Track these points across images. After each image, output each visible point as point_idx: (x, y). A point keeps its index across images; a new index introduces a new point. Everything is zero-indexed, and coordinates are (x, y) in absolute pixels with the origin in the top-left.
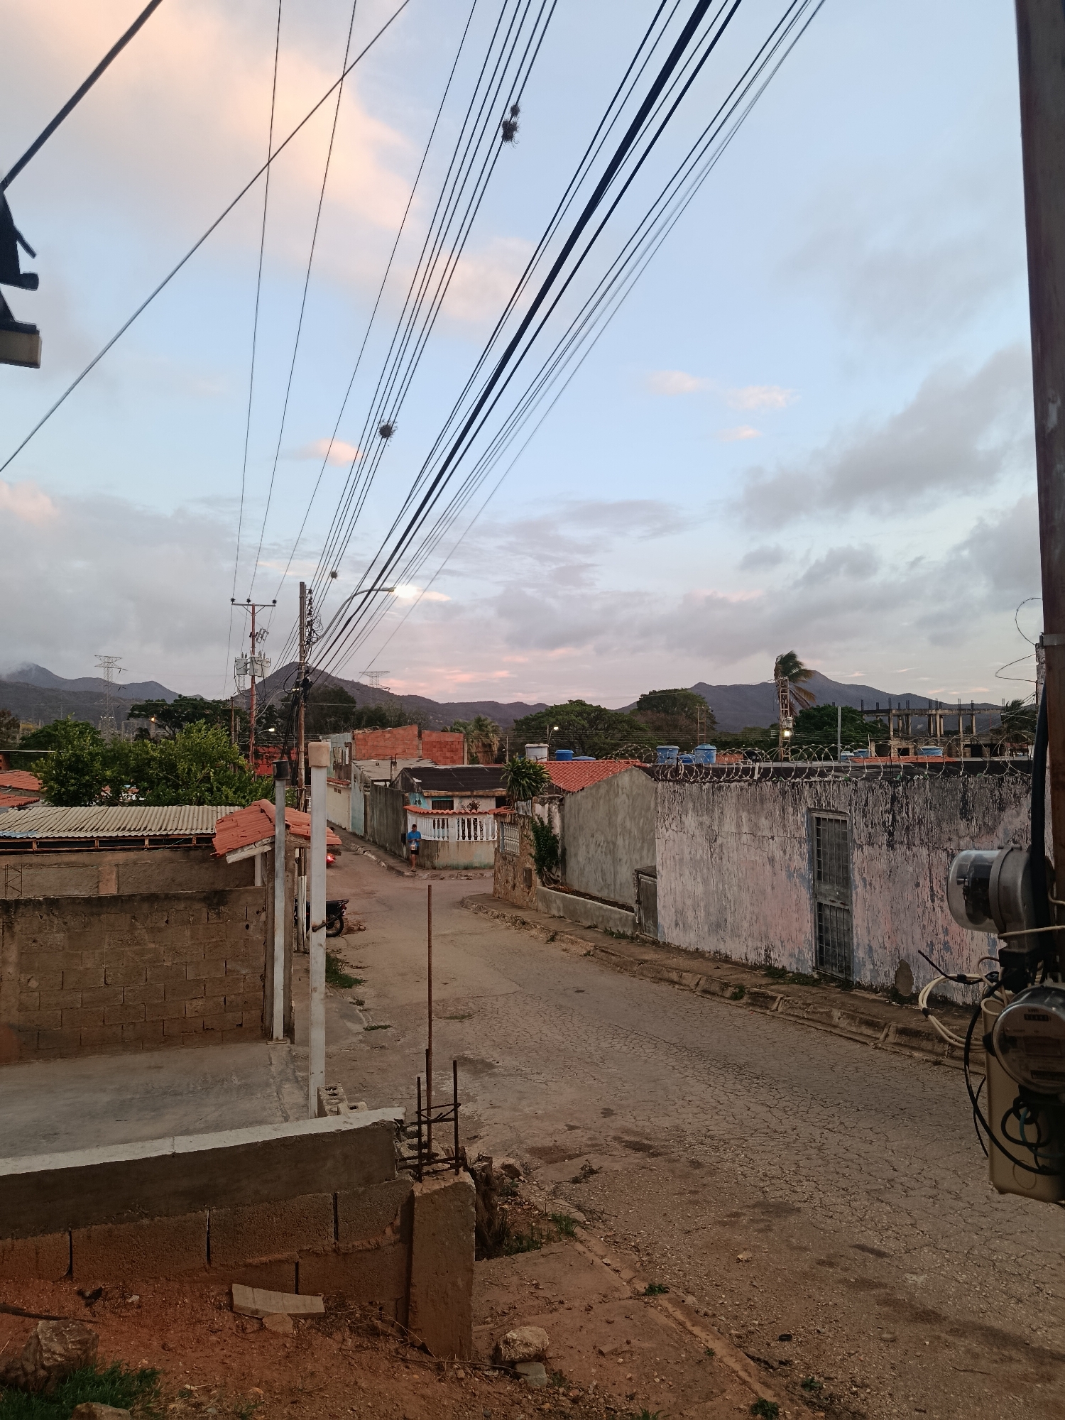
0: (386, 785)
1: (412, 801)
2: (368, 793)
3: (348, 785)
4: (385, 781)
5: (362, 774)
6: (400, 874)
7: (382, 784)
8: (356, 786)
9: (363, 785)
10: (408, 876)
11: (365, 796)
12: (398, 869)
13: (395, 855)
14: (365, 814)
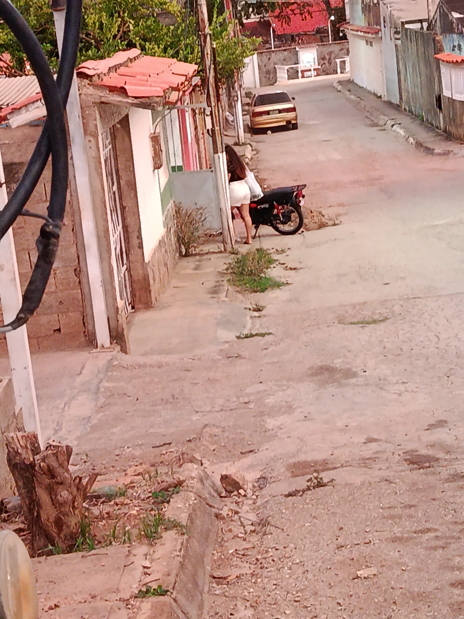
0: (422, 28)
1: (447, 47)
2: (399, 42)
3: (377, 33)
4: (421, 21)
5: (391, 16)
6: (429, 151)
7: (417, 26)
8: (386, 33)
9: (393, 30)
10: (439, 154)
11: (396, 46)
12: (428, 145)
13: (430, 127)
14: (399, 73)
